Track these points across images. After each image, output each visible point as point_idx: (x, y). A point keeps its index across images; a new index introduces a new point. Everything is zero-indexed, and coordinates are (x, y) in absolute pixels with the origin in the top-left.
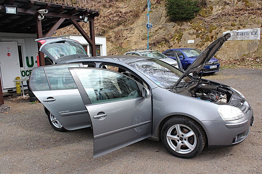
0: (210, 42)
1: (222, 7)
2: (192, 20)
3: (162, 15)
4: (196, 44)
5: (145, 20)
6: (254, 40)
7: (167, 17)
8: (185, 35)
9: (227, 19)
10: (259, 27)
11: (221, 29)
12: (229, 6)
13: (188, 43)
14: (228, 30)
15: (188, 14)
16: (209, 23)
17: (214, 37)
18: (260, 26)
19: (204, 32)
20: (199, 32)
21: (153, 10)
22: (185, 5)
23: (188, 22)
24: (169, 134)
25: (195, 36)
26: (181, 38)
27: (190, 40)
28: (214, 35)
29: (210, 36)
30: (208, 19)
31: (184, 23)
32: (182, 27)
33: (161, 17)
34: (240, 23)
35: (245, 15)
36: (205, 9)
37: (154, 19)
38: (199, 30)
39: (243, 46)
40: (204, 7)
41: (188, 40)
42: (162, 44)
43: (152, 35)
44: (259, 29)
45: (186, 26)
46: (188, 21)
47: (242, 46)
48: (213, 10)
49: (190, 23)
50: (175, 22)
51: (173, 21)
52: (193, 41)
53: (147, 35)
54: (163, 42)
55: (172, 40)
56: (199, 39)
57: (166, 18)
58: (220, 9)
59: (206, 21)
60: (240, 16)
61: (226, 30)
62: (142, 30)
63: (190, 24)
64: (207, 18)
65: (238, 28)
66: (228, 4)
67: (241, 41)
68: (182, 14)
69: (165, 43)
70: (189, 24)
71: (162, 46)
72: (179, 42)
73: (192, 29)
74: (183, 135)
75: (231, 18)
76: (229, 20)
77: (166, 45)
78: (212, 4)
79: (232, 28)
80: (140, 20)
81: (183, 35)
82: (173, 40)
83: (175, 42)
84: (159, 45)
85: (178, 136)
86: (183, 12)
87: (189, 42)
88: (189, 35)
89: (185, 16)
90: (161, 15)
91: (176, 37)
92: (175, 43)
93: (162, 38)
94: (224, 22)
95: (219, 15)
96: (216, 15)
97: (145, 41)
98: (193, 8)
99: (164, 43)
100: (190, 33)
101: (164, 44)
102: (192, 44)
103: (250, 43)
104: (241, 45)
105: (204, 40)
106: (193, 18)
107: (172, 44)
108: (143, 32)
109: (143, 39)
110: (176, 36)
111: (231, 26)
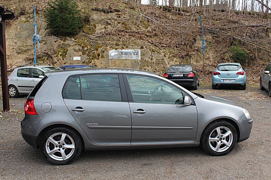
0: (97, 59)
1: (104, 26)
2: (76, 36)
3: (41, 26)
4: (82, 62)
5: (20, 31)
6: (136, 60)
7: (47, 30)
8: (70, 51)
9: (111, 38)
10: (139, 49)
11: (107, 48)
12: (111, 26)
13: (74, 60)
14: (113, 49)
15: (73, 29)
16: (95, 41)
17: (100, 54)
18: (140, 48)
19: (90, 49)
20: (85, 49)
21: (30, 20)
22: (69, 20)
23: (72, 37)
25: (81, 53)
26: (66, 55)
27: (75, 57)
28: (101, 53)
29: (97, 53)
30: (93, 37)
31: (68, 38)
32: (67, 42)
33: (40, 29)
34: (123, 43)
35: (126, 36)
36: (88, 26)
37: (31, 30)
38: (85, 47)
39: (128, 65)
40: (87, 24)
41: (74, 57)
42: (44, 59)
43: (30, 49)
44: (139, 50)
45: (70, 41)
46: (72, 36)
47: (126, 65)
48: (97, 28)
49: (74, 39)
50: (57, 37)
51: (55, 35)
52: (79, 58)
53: (23, 48)
54: (44, 57)
55: (55, 55)
56: (85, 57)
57: (45, 30)
58: (103, 28)
59: (91, 39)
60: (122, 36)
61: (111, 49)
62: (15, 42)
63: (74, 40)
64: (91, 35)
65: (122, 47)
66: (110, 24)
67: (126, 60)
68: (67, 28)
69: (47, 59)
70: (73, 40)
71: (44, 62)
72: (64, 59)
73: (78, 46)
75: (115, 38)
76: (113, 39)
77: (48, 61)
78: (95, 22)
79: (117, 47)
80: (11, 29)
81: (68, 51)
82: (57, 56)
83: (59, 58)
84: (40, 60)
86: (67, 27)
87: (75, 58)
88: (75, 51)
89: (70, 31)
90: (40, 26)
91: (60, 53)
92: (59, 59)
93: (43, 53)
94: (108, 40)
95: (103, 33)
96: (100, 33)
97: (21, 55)
98: (78, 24)
99: (46, 58)
100: (75, 50)
101: (46, 59)
102: (79, 61)
103: (134, 62)
104: (126, 63)
105: (91, 58)
106: (77, 34)
107: (56, 61)
108: (17, 44)
109: (19, 53)
110: (59, 51)
111: (116, 45)
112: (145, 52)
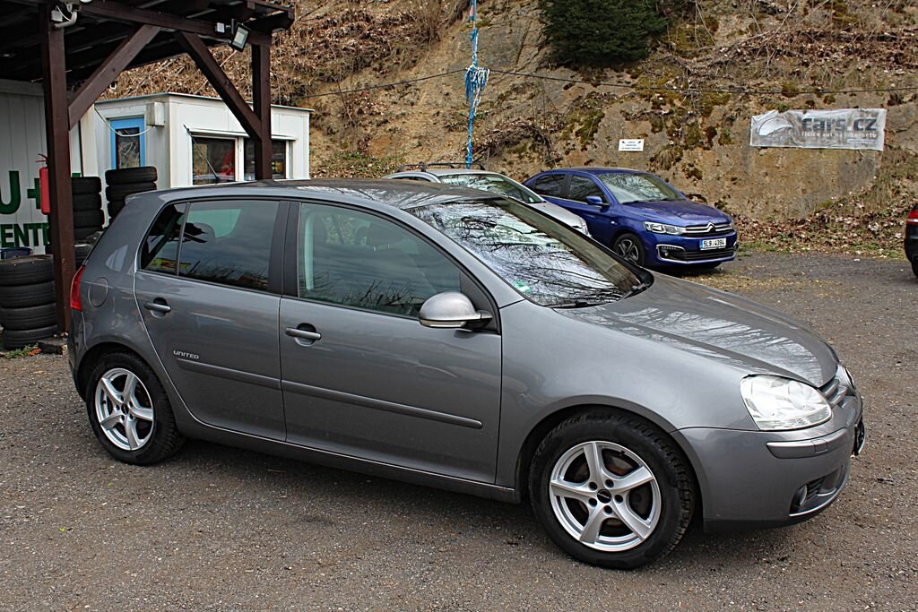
0: (705, 149)
1: (751, 21)
2: (639, 64)
3: (527, 38)
4: (648, 157)
5: (462, 56)
6: (863, 151)
7: (545, 49)
8: (609, 119)
9: (768, 66)
10: (882, 106)
11: (746, 105)
12: (777, 19)
13: (620, 149)
14: (769, 109)
15: (625, 39)
16: (702, 79)
17: (719, 130)
18: (886, 102)
19: (682, 111)
20: (663, 112)
21: (494, 20)
22: (613, 7)
23: (625, 70)
24: (557, 479)
25: (646, 126)
26: (596, 132)
27: (626, 141)
28: (720, 124)
29: (705, 127)
30: (699, 65)
31: (610, 73)
32: (602, 90)
33: (523, 46)
34: (813, 85)
35: (835, 55)
36: (688, 26)
37: (494, 53)
38: (664, 104)
39: (822, 171)
40: (685, 18)
41: (621, 141)
42: (523, 149)
43: (486, 114)
45: (617, 84)
46: (624, 67)
47: (818, 172)
48: (719, 30)
49: (629, 76)
50: (575, 69)
51: (567, 66)
52: (638, 145)
53: (464, 112)
54: (525, 141)
55: (561, 134)
56: (662, 139)
57: (539, 50)
58: (743, 29)
59: (689, 72)
60: (815, 58)
61: (764, 108)
62: (446, 91)
63: (631, 80)
64: (695, 59)
65: (807, 102)
66: (774, 12)
67: (818, 153)
68: (603, 39)
69: (533, 147)
70: (627, 78)
71: (521, 157)
72: (588, 146)
73: (639, 99)
74: (610, 483)
75: (784, 65)
76: (774, 72)
77: (535, 155)
78: (715, 8)
79: (787, 101)
80: (440, 52)
81: (603, 120)
82: (566, 138)
83: (572, 143)
84: (509, 152)
85: (593, 486)
86: (604, 33)
87: (625, 145)
88: (627, 119)
89: (614, 48)
90: (524, 38)
91: (578, 127)
92: (571, 147)
93: (522, 127)
94: (756, 77)
95: (739, 51)
96: (730, 49)
97: (457, 134)
98: (644, 20)
99: (530, 145)
100: (628, 114)
101: (530, 148)
102: (637, 156)
103: (850, 162)
104: (815, 165)
105: (682, 142)
106: (644, 56)
107: (561, 153)
108: (450, 99)
109: (450, 129)
110: (575, 120)
111: (784, 94)
112: (908, 120)
